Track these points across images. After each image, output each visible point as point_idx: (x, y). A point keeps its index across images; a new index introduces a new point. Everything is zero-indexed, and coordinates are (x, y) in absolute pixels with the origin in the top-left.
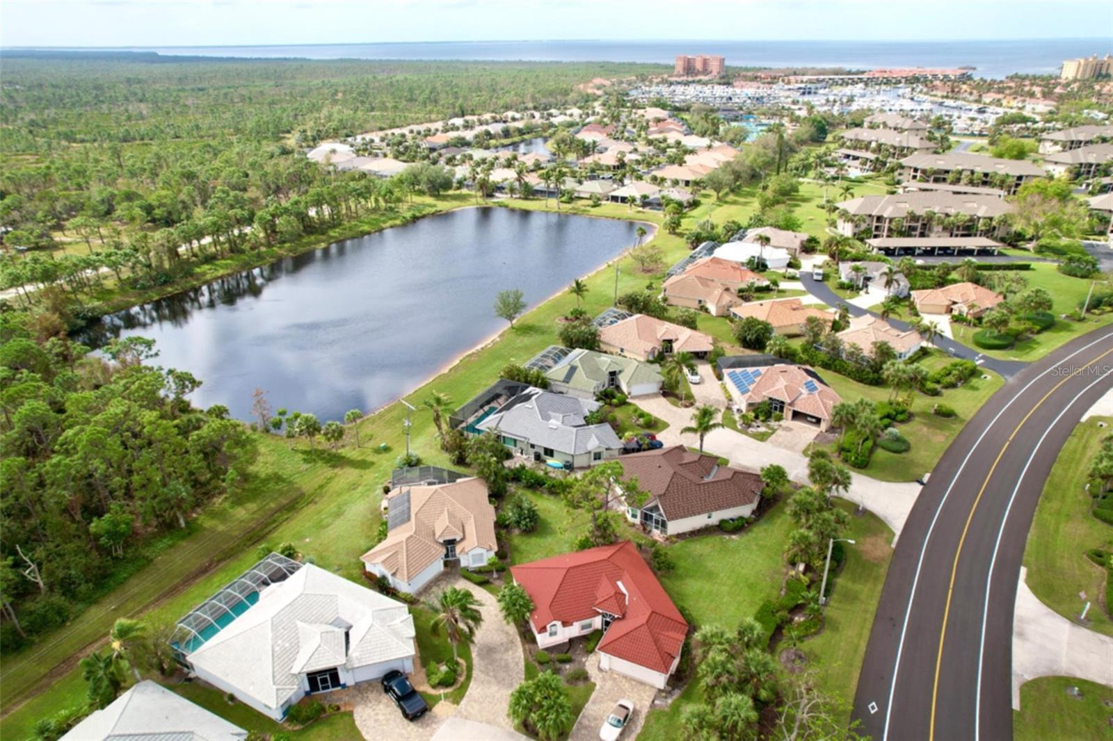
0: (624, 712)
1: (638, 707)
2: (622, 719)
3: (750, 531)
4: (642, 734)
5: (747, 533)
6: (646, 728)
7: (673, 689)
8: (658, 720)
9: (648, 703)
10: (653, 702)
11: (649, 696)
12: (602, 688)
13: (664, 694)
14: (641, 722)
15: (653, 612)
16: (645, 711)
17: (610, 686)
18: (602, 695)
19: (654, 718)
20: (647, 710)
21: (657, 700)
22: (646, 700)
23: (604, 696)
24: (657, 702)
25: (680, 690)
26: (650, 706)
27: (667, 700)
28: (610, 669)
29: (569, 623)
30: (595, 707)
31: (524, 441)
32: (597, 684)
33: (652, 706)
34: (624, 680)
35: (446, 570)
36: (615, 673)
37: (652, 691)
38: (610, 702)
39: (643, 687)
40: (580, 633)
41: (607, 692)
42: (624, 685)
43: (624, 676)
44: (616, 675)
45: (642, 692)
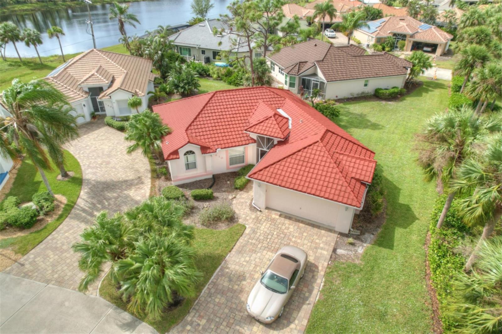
0: (293, 265)
1: (311, 259)
2: (287, 277)
3: (404, 99)
4: (323, 302)
5: (401, 101)
6: (328, 291)
7: (362, 233)
8: (346, 278)
9: (327, 253)
10: (334, 250)
11: (326, 243)
13: (351, 240)
14: (319, 282)
16: (322, 265)
17: (265, 230)
18: (254, 241)
19: (340, 276)
20: (326, 264)
21: (341, 249)
22: (322, 249)
23: (257, 243)
24: (339, 251)
25: (373, 234)
26: (331, 257)
27: (356, 248)
28: (267, 208)
29: (211, 151)
30: (243, 259)
31: (195, 48)
32: (247, 226)
33: (334, 256)
34: (287, 222)
35: (93, 120)
36: (273, 212)
37: (330, 236)
38: (265, 252)
39: (316, 230)
40: (228, 168)
41: (261, 238)
42: (288, 228)
43: (287, 217)
44: (275, 216)
45: (315, 237)
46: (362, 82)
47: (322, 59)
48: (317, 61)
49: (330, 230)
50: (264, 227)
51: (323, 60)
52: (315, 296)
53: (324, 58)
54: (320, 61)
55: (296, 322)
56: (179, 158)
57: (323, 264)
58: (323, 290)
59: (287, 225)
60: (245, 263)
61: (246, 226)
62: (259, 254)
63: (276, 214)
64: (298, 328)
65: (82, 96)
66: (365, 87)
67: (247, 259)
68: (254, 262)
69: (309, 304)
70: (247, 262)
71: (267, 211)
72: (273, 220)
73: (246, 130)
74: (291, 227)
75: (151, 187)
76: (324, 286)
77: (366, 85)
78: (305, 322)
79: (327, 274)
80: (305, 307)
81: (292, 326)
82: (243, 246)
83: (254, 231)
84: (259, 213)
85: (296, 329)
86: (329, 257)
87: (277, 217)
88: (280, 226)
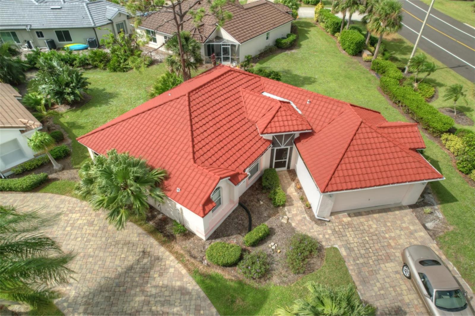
9: (424, 234)
10: (425, 227)
14: (452, 268)
20: (435, 246)
21: (427, 223)
28: (332, 214)
34: (362, 219)
36: (340, 215)
37: (406, 214)
39: (390, 214)
42: (370, 227)
43: (357, 213)
44: (347, 219)
45: (399, 222)
46: (264, 37)
49: (401, 208)
50: (352, 238)
57: (434, 248)
58: (462, 275)
59: (366, 223)
61: (334, 246)
62: (381, 273)
63: (344, 216)
66: (268, 40)
69: (472, 298)
70: (383, 289)
71: (333, 217)
72: (349, 224)
73: (262, 133)
74: (371, 223)
76: (458, 270)
79: (447, 256)
82: (359, 273)
83: (349, 248)
84: (330, 224)
86: (429, 236)
87: (349, 219)
88: (361, 228)
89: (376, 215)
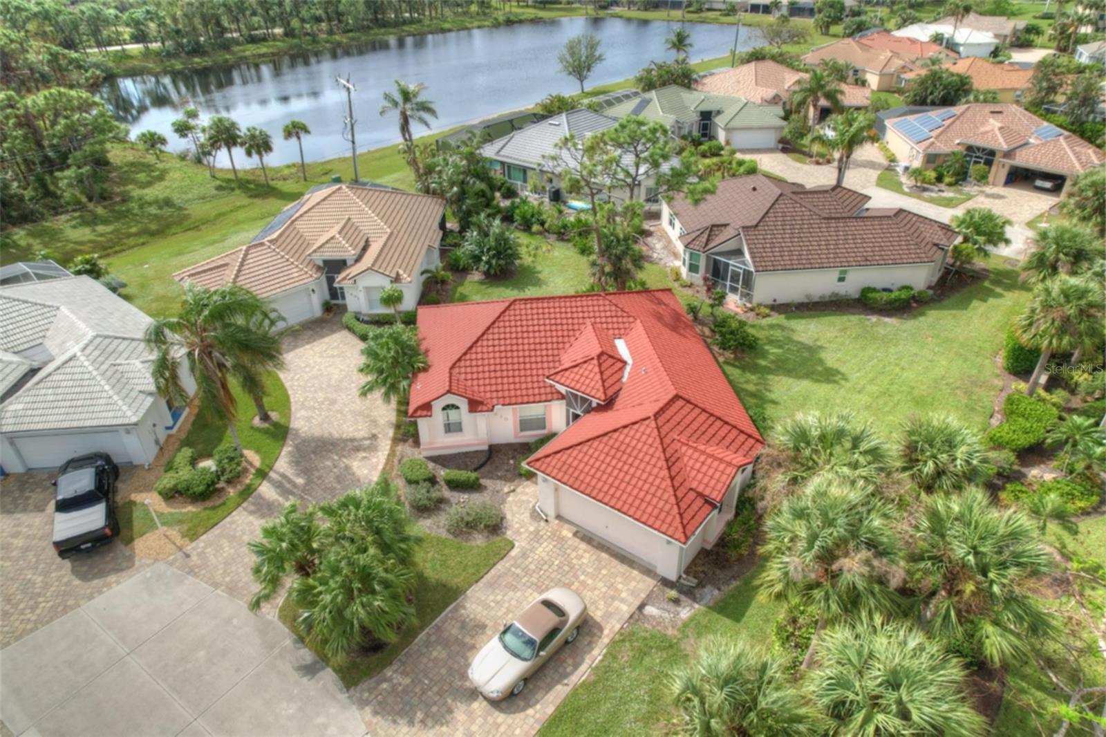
0: (551, 619)
1: (597, 615)
2: (538, 639)
3: (923, 314)
4: (587, 686)
5: (915, 317)
6: (604, 672)
7: (701, 585)
8: (642, 654)
9: (626, 609)
10: (641, 607)
11: (633, 593)
12: (524, 555)
13: (673, 593)
14: (596, 655)
15: (677, 397)
16: (611, 629)
17: (543, 554)
18: (518, 571)
19: (632, 650)
20: (618, 627)
21: (653, 605)
22: (623, 601)
23: (523, 574)
24: (650, 610)
25: (719, 589)
26: (631, 617)
27: (680, 609)
28: (559, 517)
29: (485, 408)
30: (491, 597)
31: (534, 169)
32: (517, 544)
33: (636, 617)
34: (583, 546)
35: (325, 316)
36: (566, 526)
37: (644, 581)
38: (530, 591)
39: (623, 568)
40: (516, 436)
41: (532, 567)
42: (580, 557)
43: (587, 537)
44: (567, 532)
45: (619, 579)
46: (834, 275)
47: (754, 223)
48: (743, 227)
49: (648, 571)
50: (543, 550)
51: (757, 226)
52: (581, 674)
53: (760, 222)
54: (751, 227)
55: (538, 707)
56: (430, 416)
57: (613, 627)
58: (597, 667)
59: (581, 552)
60: (492, 604)
61: (515, 543)
62: (519, 594)
63: (569, 530)
64: (538, 716)
65: (311, 276)
66: (842, 284)
67: (499, 598)
68: (506, 605)
69: (567, 685)
70: (497, 603)
71: (557, 522)
72: (562, 540)
73: (548, 377)
74: (586, 556)
75: (389, 455)
76: (602, 661)
77: (841, 279)
78: (550, 710)
79: (613, 643)
80: (559, 687)
81: (530, 711)
82: (499, 577)
83: (524, 554)
84: (543, 523)
85: (533, 717)
86: (627, 616)
87: (570, 535)
88: (568, 551)
89: (604, 555)
